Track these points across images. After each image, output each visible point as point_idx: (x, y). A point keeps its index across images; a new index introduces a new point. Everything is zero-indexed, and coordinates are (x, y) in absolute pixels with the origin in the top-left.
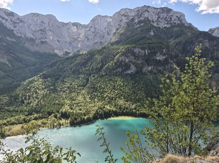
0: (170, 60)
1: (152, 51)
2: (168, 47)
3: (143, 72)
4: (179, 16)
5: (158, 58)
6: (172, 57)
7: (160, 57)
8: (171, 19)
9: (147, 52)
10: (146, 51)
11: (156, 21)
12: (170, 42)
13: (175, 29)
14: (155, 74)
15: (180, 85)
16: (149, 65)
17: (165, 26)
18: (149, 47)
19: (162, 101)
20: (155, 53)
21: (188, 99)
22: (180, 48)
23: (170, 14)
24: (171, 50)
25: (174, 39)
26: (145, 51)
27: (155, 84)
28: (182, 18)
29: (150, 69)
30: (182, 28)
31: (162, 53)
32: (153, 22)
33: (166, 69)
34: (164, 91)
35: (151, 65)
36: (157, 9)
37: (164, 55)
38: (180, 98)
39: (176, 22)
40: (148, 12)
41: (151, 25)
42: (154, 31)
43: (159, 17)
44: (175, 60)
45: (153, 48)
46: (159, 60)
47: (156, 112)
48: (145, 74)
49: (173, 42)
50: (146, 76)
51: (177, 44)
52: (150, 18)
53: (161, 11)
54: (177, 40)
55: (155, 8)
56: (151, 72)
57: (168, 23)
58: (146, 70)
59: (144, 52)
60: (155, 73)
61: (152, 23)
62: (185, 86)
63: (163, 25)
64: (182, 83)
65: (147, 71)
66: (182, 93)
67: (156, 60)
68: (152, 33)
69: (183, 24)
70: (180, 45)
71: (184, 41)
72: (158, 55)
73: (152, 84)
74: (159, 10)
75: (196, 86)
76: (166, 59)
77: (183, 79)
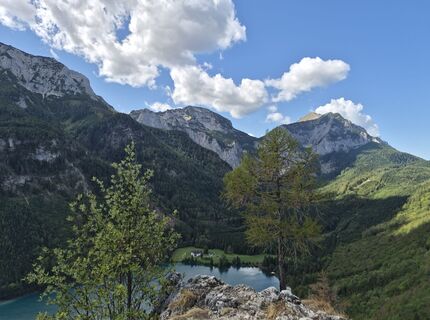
0: (67, 161)
1: (25, 142)
2: (61, 136)
3: (5, 189)
4: (79, 80)
5: (41, 158)
6: (71, 157)
7: (44, 156)
8: (63, 82)
9: (11, 145)
10: (11, 142)
11: (31, 81)
12: (65, 126)
13: (74, 103)
14: (35, 192)
15: (105, 213)
16: (19, 173)
17: (52, 93)
18: (17, 134)
19: (74, 249)
20: (33, 147)
21: (121, 235)
22: (86, 139)
23: (62, 73)
24: (67, 141)
25: (74, 121)
26: (7, 141)
27: (37, 213)
28: (84, 84)
29: (22, 181)
30: (86, 102)
31: (48, 148)
32: (24, 81)
33: (59, 179)
34: (75, 228)
35: (25, 173)
36: (32, 57)
37: (55, 151)
38: (107, 236)
39: (73, 89)
40: (10, 57)
41: (18, 86)
42: (27, 101)
43: (37, 74)
44: (78, 161)
45: (27, 136)
46: (44, 162)
47: (61, 274)
48: (11, 194)
49: (71, 127)
50: (14, 199)
51: (79, 132)
52: (15, 72)
53: (41, 63)
54: (80, 124)
55: (26, 55)
56: (25, 188)
57: (57, 90)
58: (12, 185)
59: (4, 143)
60: (34, 189)
61: (21, 83)
62: (114, 212)
63: (46, 91)
64: (109, 208)
65: (14, 188)
66: (110, 225)
67: (37, 161)
68: (23, 105)
69: (88, 96)
70: (85, 133)
71: (91, 127)
72: (41, 151)
73: (29, 215)
74: (35, 61)
75: (131, 210)
76: (59, 161)
77: (108, 202)
